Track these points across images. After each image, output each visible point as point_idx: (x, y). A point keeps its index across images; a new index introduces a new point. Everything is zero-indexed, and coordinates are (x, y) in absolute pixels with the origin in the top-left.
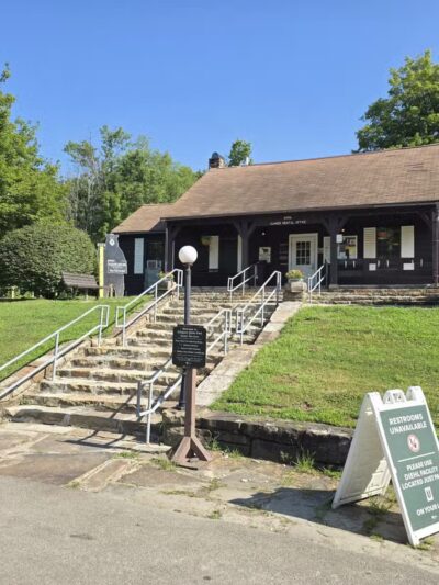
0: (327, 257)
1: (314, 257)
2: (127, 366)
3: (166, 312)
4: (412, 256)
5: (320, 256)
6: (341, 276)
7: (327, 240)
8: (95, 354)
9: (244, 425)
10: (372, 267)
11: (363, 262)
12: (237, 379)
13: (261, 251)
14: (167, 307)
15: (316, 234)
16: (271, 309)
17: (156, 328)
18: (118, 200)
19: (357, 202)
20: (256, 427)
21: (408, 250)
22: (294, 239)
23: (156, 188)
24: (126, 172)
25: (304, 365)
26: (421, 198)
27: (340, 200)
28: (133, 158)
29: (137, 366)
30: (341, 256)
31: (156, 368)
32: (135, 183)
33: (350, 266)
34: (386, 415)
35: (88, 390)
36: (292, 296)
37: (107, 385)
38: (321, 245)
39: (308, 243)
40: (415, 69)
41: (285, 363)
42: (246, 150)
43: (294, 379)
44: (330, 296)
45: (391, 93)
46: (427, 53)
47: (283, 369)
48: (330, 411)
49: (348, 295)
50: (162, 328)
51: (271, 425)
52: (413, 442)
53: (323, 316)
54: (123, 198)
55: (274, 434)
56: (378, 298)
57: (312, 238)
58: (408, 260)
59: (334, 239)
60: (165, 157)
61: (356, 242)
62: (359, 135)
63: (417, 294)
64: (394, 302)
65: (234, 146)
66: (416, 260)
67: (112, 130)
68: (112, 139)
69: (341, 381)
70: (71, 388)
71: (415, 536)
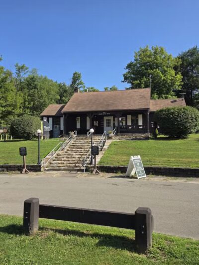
0: (116, 125)
1: (112, 124)
2: (71, 158)
3: (73, 143)
4: (142, 124)
5: (114, 124)
6: (121, 131)
7: (116, 119)
8: (60, 155)
9: (106, 167)
10: (130, 128)
11: (127, 126)
12: (101, 159)
13: (95, 122)
14: (73, 142)
15: (112, 117)
16: (104, 142)
17: (72, 148)
18: (26, 97)
19: (125, 108)
20: (109, 167)
21: (140, 123)
22: (105, 118)
23: (43, 92)
24: (29, 85)
25: (116, 155)
26: (144, 108)
27: (120, 108)
28: (32, 79)
29: (74, 157)
30: (121, 124)
31: (79, 158)
32: (33, 90)
33: (124, 127)
34: (134, 160)
35: (64, 163)
36: (109, 138)
37: (68, 162)
38: (114, 120)
39: (110, 120)
40: (143, 52)
41: (111, 155)
42: (79, 76)
43: (114, 158)
44: (118, 137)
45: (135, 60)
46: (147, 46)
47: (111, 156)
48: (123, 163)
49: (123, 137)
50: (74, 148)
51: (112, 166)
52: (138, 164)
53: (118, 143)
54: (28, 96)
55: (112, 168)
56: (132, 137)
57: (111, 118)
58: (140, 126)
59: (118, 119)
60: (45, 78)
61: (125, 119)
62: (124, 75)
63: (143, 136)
64: (136, 139)
65: (74, 74)
66: (143, 126)
67: (20, 65)
68: (20, 69)
69: (125, 158)
70: (59, 163)
71: (139, 178)
